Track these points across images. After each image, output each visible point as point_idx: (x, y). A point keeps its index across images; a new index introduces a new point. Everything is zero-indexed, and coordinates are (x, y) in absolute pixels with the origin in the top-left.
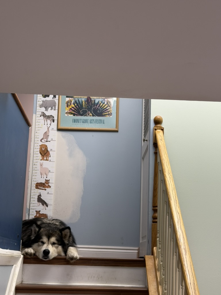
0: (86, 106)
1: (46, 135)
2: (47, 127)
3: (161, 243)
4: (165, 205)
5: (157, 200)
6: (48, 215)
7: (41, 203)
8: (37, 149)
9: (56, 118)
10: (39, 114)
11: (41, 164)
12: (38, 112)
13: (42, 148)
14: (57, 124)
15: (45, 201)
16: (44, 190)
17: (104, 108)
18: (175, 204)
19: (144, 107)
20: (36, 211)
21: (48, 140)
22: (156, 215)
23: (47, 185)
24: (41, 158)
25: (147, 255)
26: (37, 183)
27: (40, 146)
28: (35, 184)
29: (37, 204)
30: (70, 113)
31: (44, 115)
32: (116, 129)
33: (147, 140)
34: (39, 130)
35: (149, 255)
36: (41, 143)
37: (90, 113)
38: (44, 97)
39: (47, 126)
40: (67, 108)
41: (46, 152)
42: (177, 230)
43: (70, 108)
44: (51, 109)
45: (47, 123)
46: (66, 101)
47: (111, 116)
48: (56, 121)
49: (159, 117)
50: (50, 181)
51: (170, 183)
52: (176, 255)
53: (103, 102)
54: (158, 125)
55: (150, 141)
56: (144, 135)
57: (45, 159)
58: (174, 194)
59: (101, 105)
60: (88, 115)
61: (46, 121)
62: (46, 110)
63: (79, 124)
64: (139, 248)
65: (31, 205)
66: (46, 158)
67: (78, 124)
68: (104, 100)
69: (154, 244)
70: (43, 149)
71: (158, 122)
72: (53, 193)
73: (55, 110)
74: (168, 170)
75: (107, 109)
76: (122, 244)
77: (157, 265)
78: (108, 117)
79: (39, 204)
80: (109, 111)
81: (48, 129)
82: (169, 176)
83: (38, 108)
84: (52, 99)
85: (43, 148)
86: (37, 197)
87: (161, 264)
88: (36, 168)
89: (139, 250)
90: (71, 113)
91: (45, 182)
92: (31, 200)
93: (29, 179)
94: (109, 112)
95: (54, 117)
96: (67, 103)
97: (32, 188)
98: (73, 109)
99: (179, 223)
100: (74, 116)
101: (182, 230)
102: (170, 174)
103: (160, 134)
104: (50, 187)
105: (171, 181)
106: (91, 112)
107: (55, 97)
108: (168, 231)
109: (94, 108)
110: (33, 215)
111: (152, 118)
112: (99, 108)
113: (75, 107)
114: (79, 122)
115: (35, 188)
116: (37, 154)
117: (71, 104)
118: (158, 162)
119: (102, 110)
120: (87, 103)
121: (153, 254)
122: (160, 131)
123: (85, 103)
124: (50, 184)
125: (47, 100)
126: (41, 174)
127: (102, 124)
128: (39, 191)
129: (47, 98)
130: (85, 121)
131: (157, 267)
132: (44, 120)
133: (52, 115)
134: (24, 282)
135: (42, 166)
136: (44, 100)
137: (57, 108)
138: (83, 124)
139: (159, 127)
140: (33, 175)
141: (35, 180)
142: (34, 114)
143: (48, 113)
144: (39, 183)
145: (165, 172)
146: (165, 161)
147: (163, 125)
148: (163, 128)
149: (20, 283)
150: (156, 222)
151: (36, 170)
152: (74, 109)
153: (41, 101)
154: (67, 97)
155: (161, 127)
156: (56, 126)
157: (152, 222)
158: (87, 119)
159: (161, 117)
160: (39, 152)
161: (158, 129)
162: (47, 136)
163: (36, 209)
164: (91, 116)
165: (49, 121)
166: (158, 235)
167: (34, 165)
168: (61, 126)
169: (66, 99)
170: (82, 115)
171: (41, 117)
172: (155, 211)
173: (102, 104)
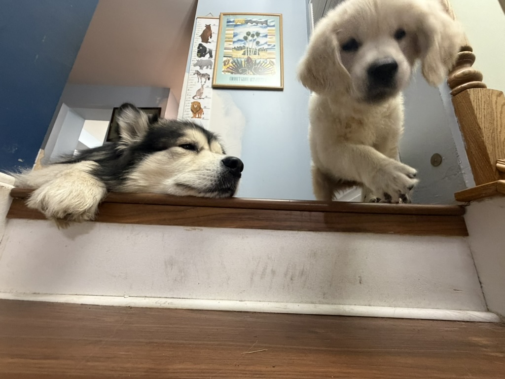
0: (246, 65)
1: (200, 92)
8: (188, 106)
9: (211, 77)
12: (191, 70)
13: (193, 105)
14: (212, 81)
17: (266, 67)
21: (202, 97)
24: (192, 116)
30: (227, 71)
31: (198, 73)
32: (281, 88)
34: (192, 87)
36: (193, 101)
40: (224, 66)
41: (198, 109)
43: (228, 67)
44: (207, 67)
45: (201, 81)
46: (223, 61)
47: (275, 75)
48: (211, 79)
53: (265, 62)
57: (197, 116)
61: (200, 79)
62: (201, 68)
66: (199, 115)
67: (236, 81)
68: (266, 60)
70: (195, 106)
73: (211, 68)
78: (271, 75)
81: (202, 86)
83: (192, 67)
90: (229, 72)
94: (273, 71)
96: (225, 62)
98: (230, 67)
100: (231, 74)
106: (251, 71)
107: (211, 56)
109: (255, 67)
113: (233, 66)
114: (237, 80)
116: (187, 112)
117: (228, 63)
119: (264, 69)
120: (247, 63)
123: (245, 62)
125: (202, 60)
127: (264, 82)
130: (244, 79)
133: (207, 74)
136: (199, 60)
137: (213, 67)
138: (242, 81)
142: (187, 72)
143: (202, 72)
152: (232, 68)
153: (195, 60)
154: (224, 56)
156: (211, 83)
157: (451, 96)
158: (248, 77)
164: (251, 74)
165: (203, 79)
168: (219, 82)
169: (223, 59)
170: (241, 74)
173: (264, 64)
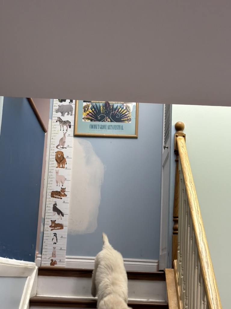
0: (104, 111)
2: (63, 133)
3: (181, 255)
4: (187, 215)
5: (178, 210)
7: (56, 213)
8: (53, 156)
10: (55, 120)
11: (57, 171)
12: (54, 117)
13: (57, 155)
14: (73, 129)
15: (61, 210)
16: (60, 198)
17: (123, 113)
18: (196, 215)
19: (164, 112)
20: (51, 221)
21: (64, 147)
22: (177, 226)
23: (63, 193)
25: (167, 268)
26: (53, 191)
27: (56, 153)
28: (50, 192)
29: (52, 214)
30: (87, 118)
31: (60, 120)
32: (135, 136)
33: (167, 148)
34: (55, 136)
35: (169, 268)
37: (108, 118)
38: (60, 102)
39: (64, 131)
40: (84, 113)
42: (199, 243)
43: (88, 113)
44: (68, 114)
45: (63, 129)
46: (83, 106)
47: (130, 122)
49: (180, 123)
50: (66, 189)
51: (191, 192)
52: (197, 269)
53: (122, 107)
54: (180, 132)
55: (170, 148)
56: (165, 142)
58: (196, 204)
59: (120, 110)
60: (107, 120)
61: (62, 127)
63: (96, 130)
64: (159, 261)
65: (46, 214)
66: (62, 165)
68: (123, 105)
69: (175, 257)
71: (179, 128)
72: (69, 202)
74: (190, 179)
75: (126, 115)
76: (141, 257)
77: (177, 279)
78: (127, 122)
79: (54, 214)
80: (129, 117)
81: (64, 135)
82: (190, 186)
83: (54, 113)
84: (69, 104)
85: (59, 155)
87: (181, 278)
88: (51, 175)
89: (158, 262)
90: (89, 119)
91: (61, 191)
92: (46, 209)
93: (44, 187)
95: (71, 123)
96: (85, 107)
97: (47, 196)
99: (201, 234)
100: (91, 122)
101: (204, 242)
102: (191, 183)
103: (181, 141)
104: (66, 196)
105: (193, 191)
107: (71, 101)
108: (190, 243)
109: (112, 113)
110: (48, 224)
111: (173, 124)
112: (118, 113)
113: (92, 113)
114: (96, 128)
115: (50, 196)
116: (53, 161)
117: (88, 109)
118: (179, 170)
119: (121, 116)
120: (105, 108)
121: (173, 267)
122: (182, 137)
123: (103, 108)
124: (66, 193)
125: (63, 105)
126: (57, 182)
127: (121, 130)
128: (55, 199)
129: (63, 103)
130: (103, 127)
131: (178, 281)
132: (60, 126)
133: (68, 121)
134: (38, 295)
135: (57, 174)
136: (61, 105)
138: (101, 130)
139: (180, 134)
140: (48, 183)
141: (50, 188)
142: (50, 119)
144: (55, 192)
145: (187, 181)
146: (187, 169)
147: (185, 132)
148: (185, 134)
149: (34, 295)
150: (177, 234)
151: (51, 178)
152: (91, 115)
153: (57, 106)
154: (84, 102)
155: (183, 134)
156: (73, 132)
157: (172, 233)
158: (105, 124)
159: (183, 123)
160: (55, 159)
161: (179, 136)
162: (63, 142)
164: (109, 121)
165: (65, 127)
166: (179, 247)
167: (50, 172)
168: (78, 132)
169: (83, 104)
170: (99, 121)
171: (57, 123)
172: (176, 222)
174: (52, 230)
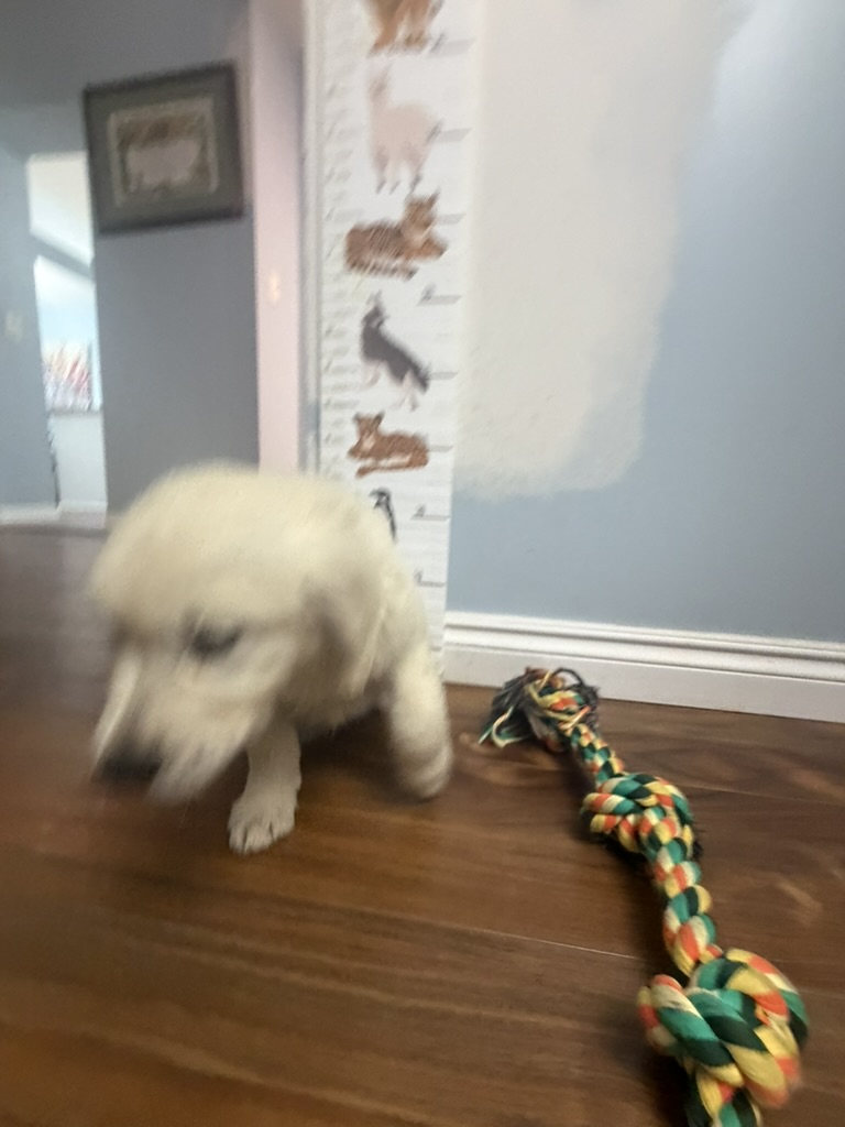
6: (431, 442)
7: (383, 369)
11: (376, 83)
16: (401, 272)
20: (357, 418)
26: (356, 230)
28: (340, 237)
29: (360, 372)
50: (438, 205)
57: (403, 33)
65: (323, 377)
66: (410, 26)
72: (459, 291)
79: (370, 377)
86: (354, 328)
88: (342, 114)
91: (409, 220)
92: (324, 349)
104: (441, 250)
110: (339, 440)
115: (341, 265)
124: (439, 230)
126: (381, 161)
128: (371, 283)
135: (380, 101)
141: (340, 207)
144: (368, 229)
151: (341, 135)
163: (356, 403)
174: (362, 472)
